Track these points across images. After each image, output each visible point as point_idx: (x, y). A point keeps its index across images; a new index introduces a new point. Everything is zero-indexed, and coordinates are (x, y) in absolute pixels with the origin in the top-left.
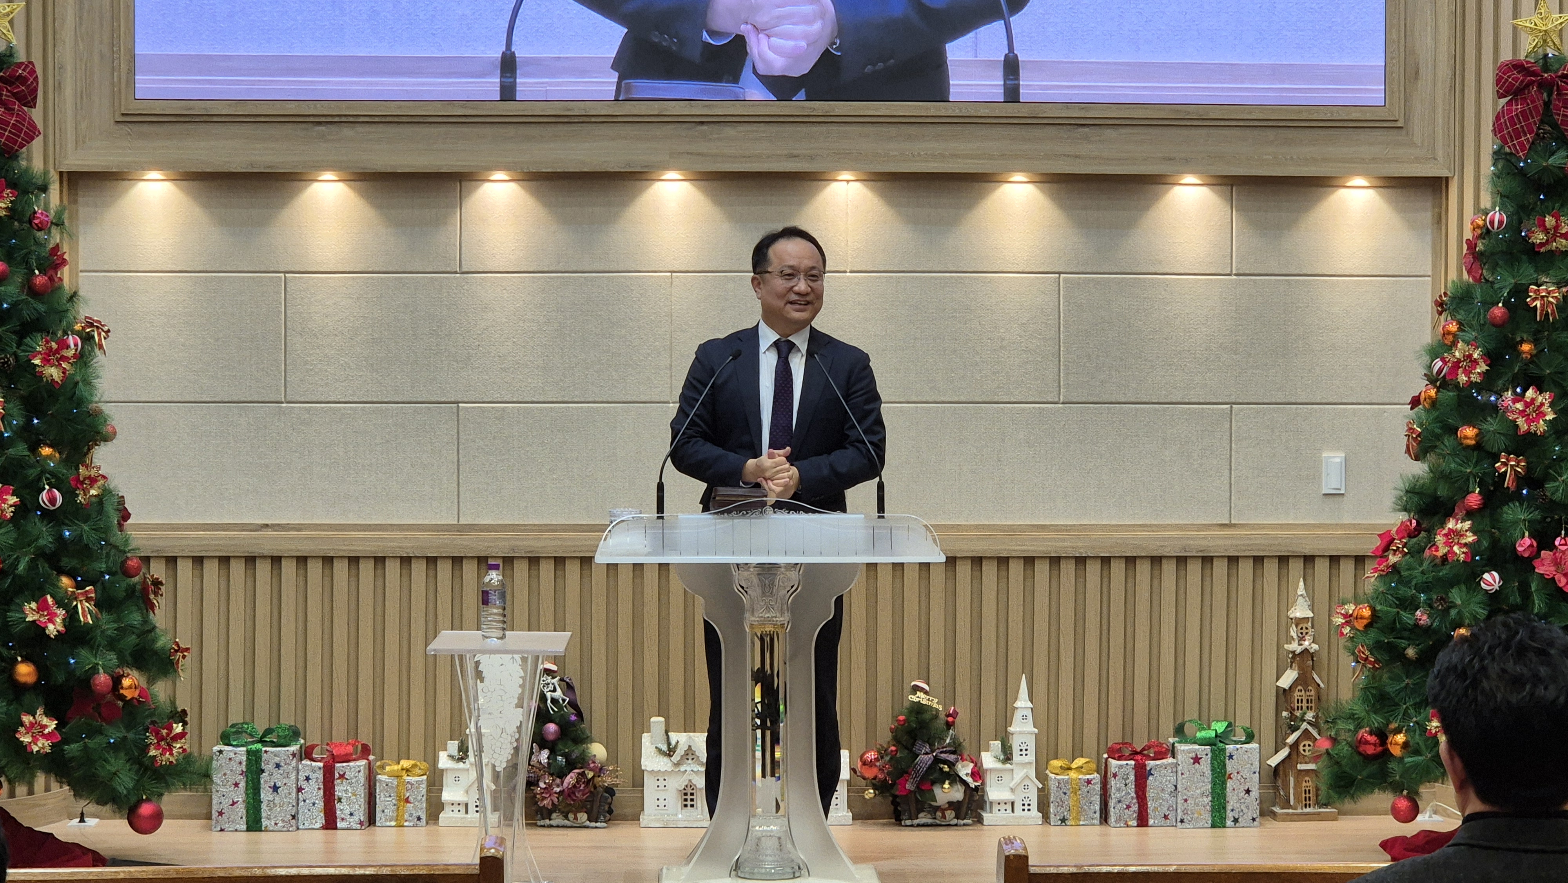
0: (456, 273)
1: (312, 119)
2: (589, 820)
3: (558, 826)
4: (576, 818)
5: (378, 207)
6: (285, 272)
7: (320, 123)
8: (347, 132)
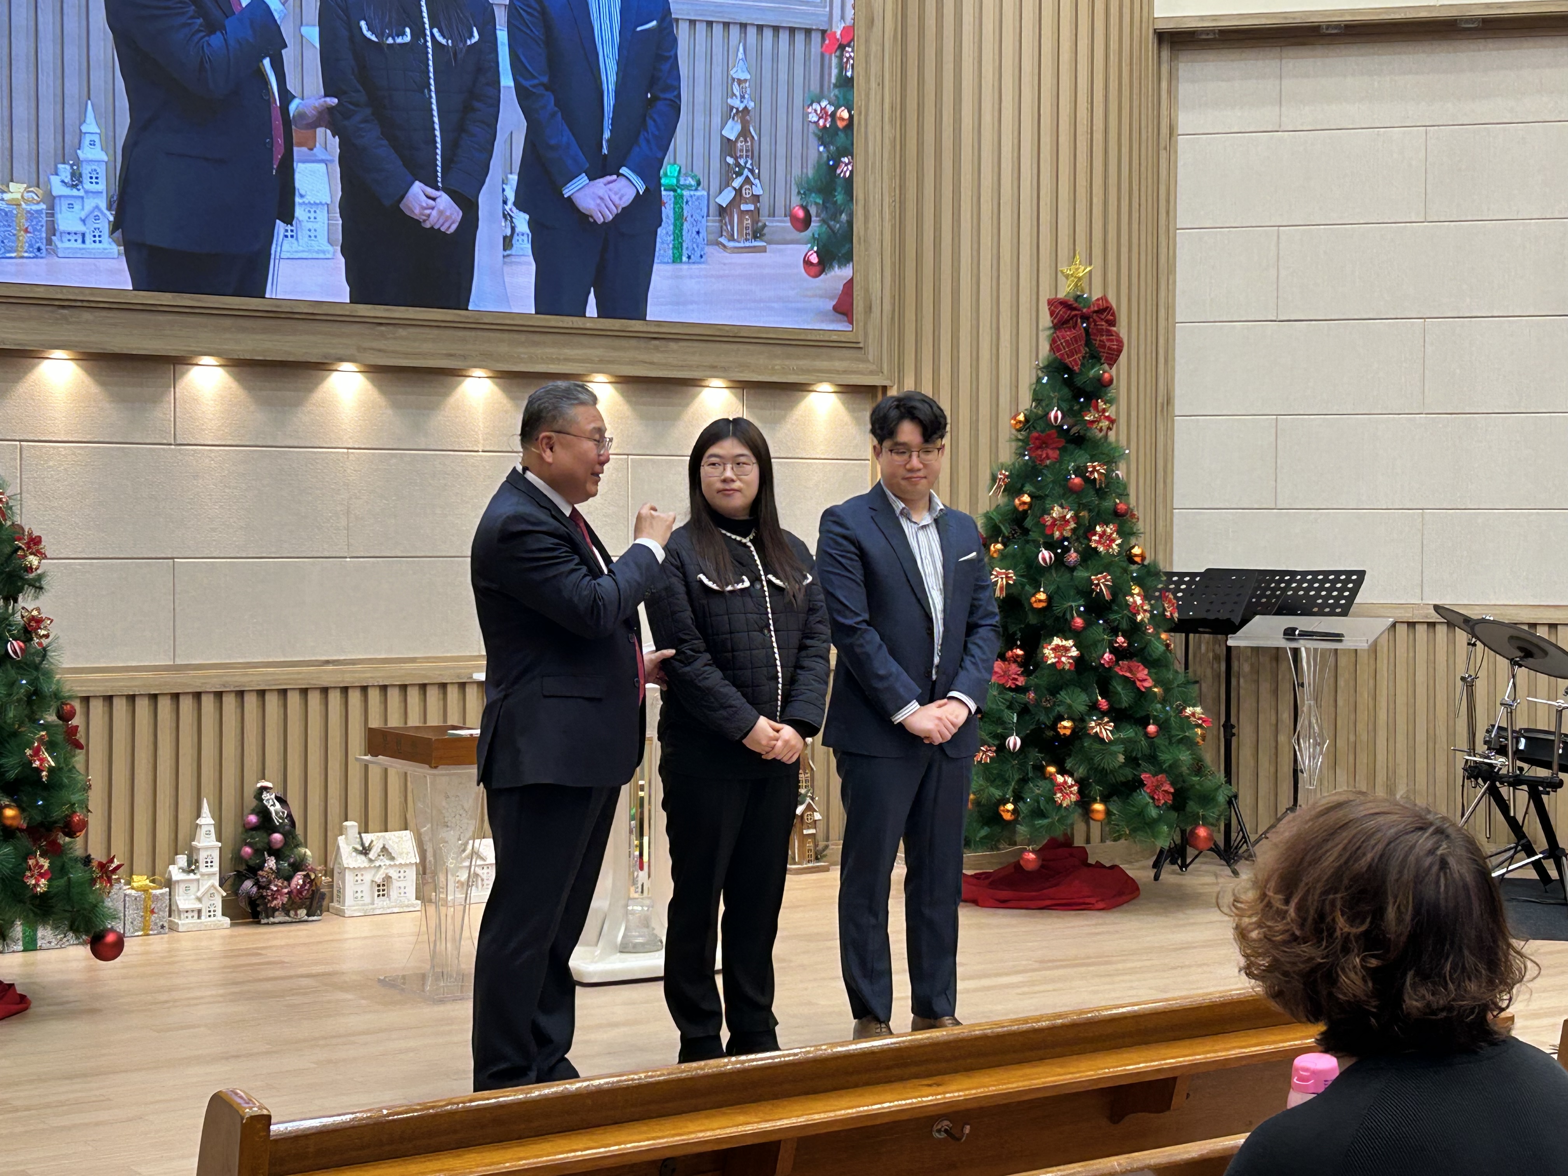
0: (171, 444)
1: (57, 303)
2: (308, 915)
3: (280, 923)
4: (296, 914)
5: (102, 384)
6: (20, 441)
7: (63, 307)
8: (87, 316)
